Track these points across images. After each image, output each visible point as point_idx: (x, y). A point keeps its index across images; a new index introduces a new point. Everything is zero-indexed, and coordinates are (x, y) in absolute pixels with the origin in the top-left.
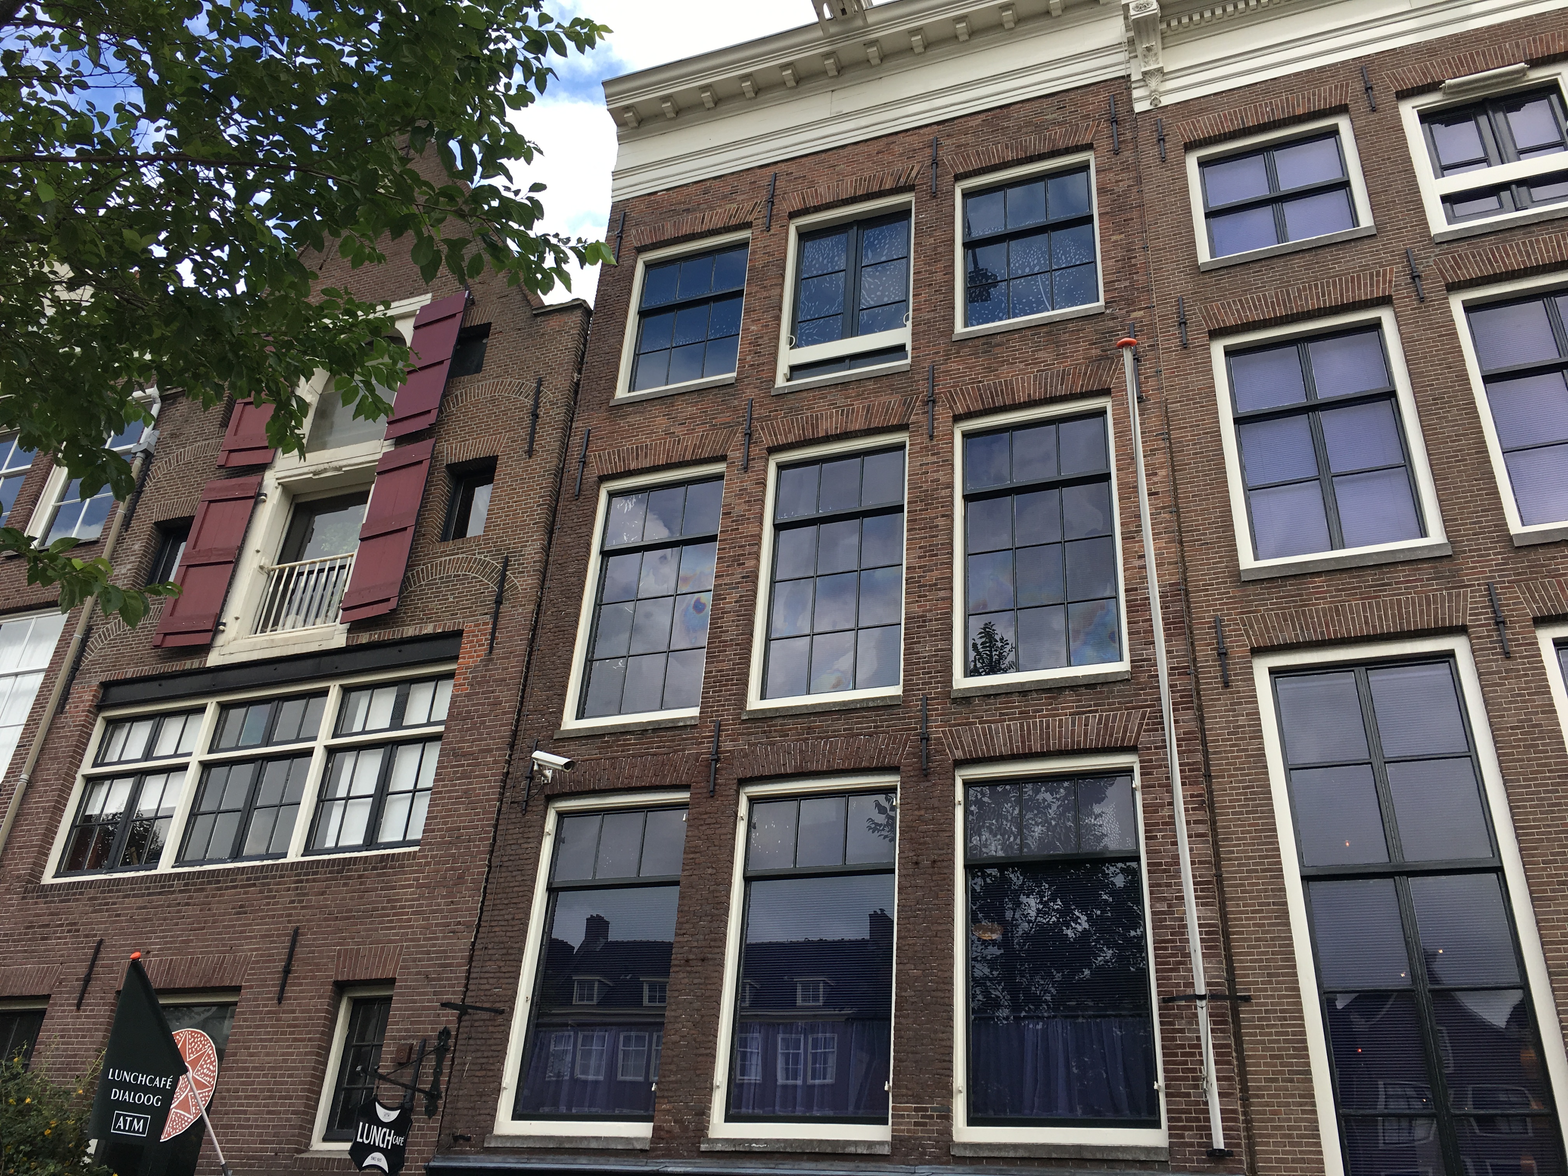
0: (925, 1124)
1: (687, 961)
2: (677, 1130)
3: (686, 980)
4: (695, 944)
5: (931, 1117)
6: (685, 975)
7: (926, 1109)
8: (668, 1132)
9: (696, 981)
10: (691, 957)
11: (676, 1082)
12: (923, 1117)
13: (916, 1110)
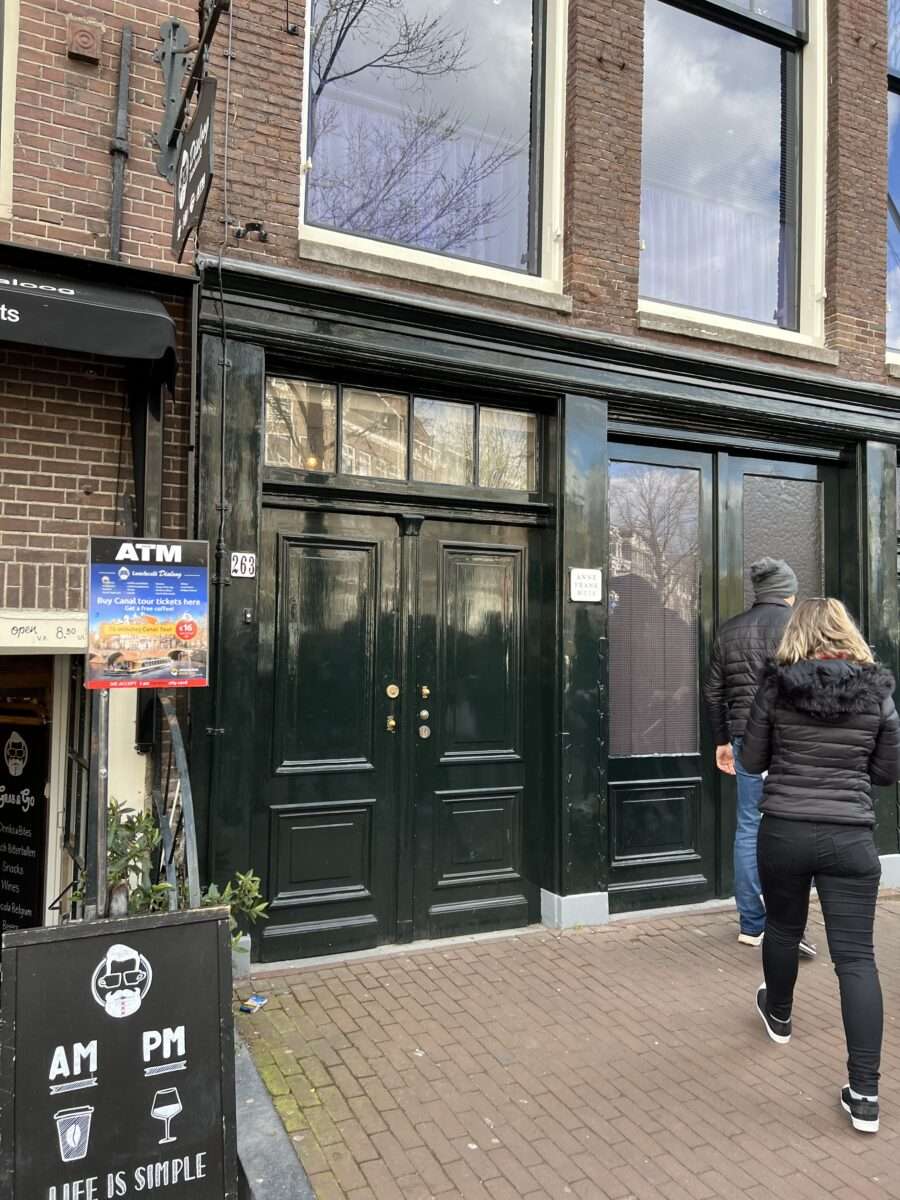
0: (864, 340)
1: (600, 60)
2: (604, 294)
3: (601, 90)
4: (609, 40)
5: (870, 333)
6: (597, 80)
7: (865, 325)
8: (592, 295)
9: (614, 95)
10: (605, 56)
11: (598, 230)
12: (863, 332)
13: (858, 324)
